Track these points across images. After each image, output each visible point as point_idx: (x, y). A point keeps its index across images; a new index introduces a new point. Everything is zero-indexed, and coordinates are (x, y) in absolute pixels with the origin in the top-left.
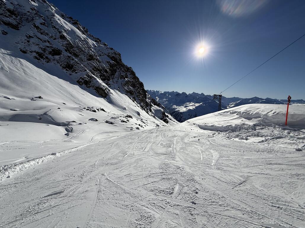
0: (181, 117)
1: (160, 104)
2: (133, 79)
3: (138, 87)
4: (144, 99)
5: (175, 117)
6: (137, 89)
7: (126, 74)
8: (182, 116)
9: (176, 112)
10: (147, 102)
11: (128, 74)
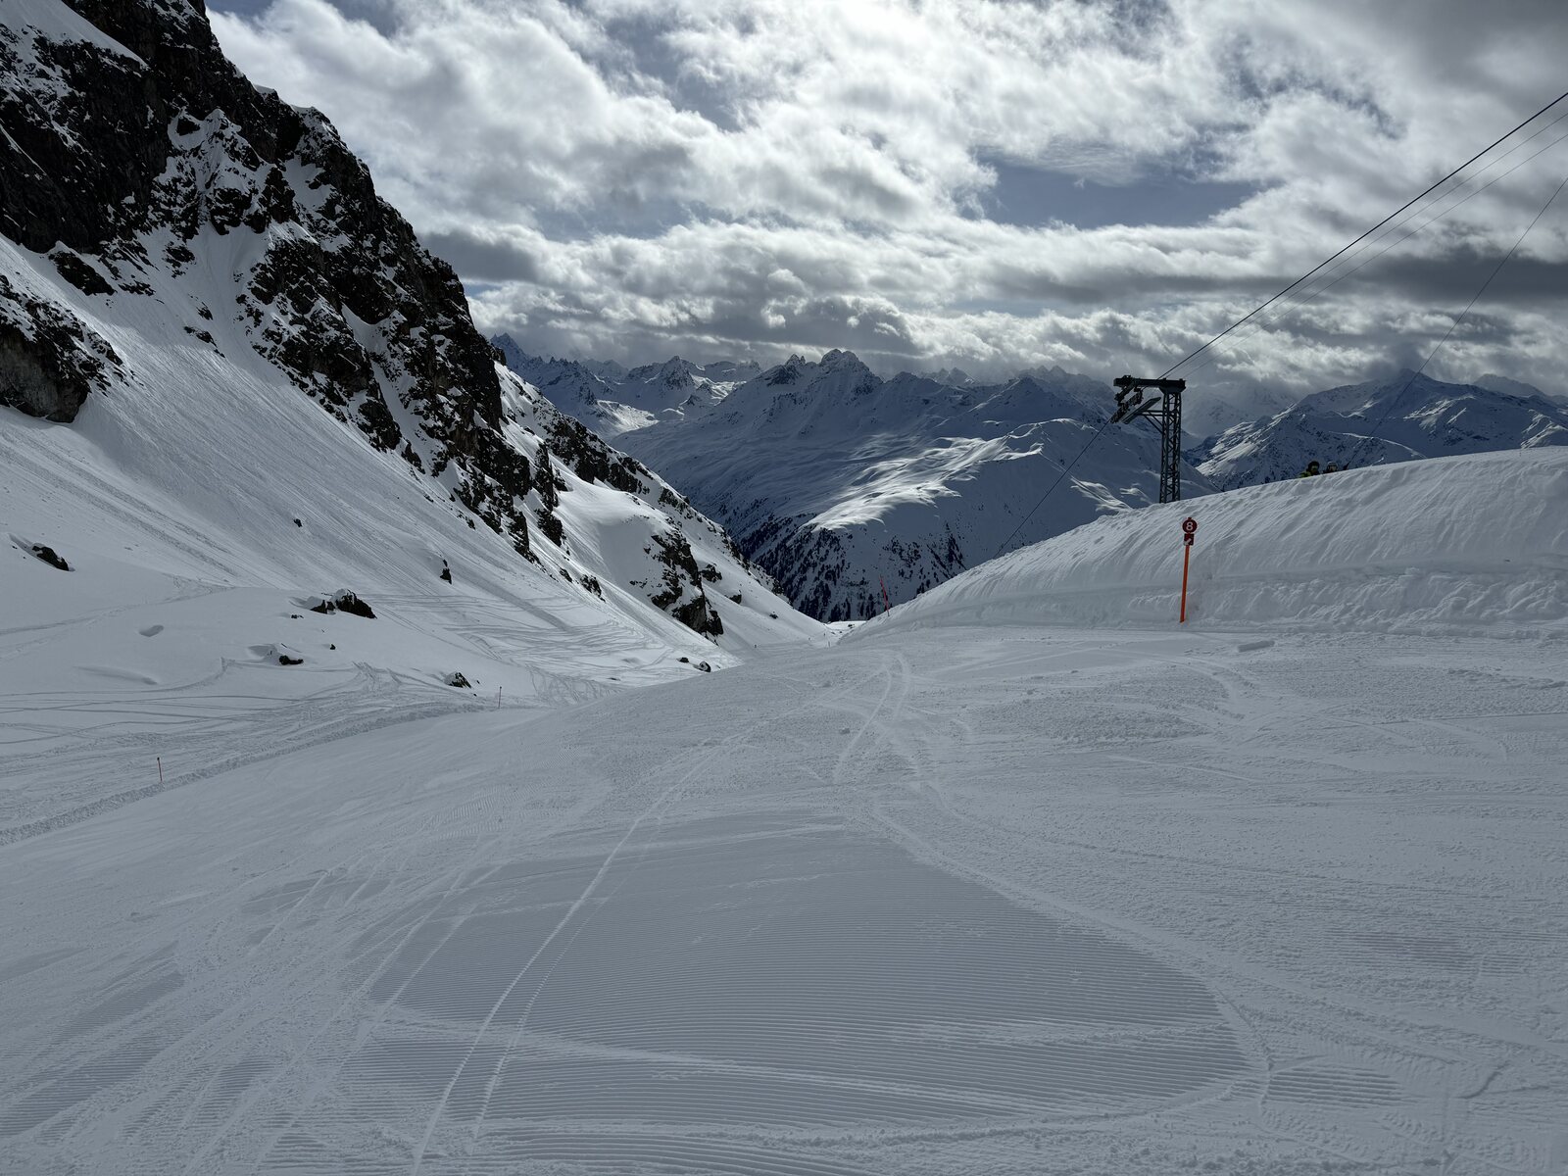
0: (832, 575)
1: (634, 468)
2: (344, 227)
3: (405, 308)
4: (479, 430)
5: (778, 576)
6: (402, 329)
7: (275, 179)
8: (832, 561)
9: (782, 534)
10: (507, 454)
11: (297, 176)
